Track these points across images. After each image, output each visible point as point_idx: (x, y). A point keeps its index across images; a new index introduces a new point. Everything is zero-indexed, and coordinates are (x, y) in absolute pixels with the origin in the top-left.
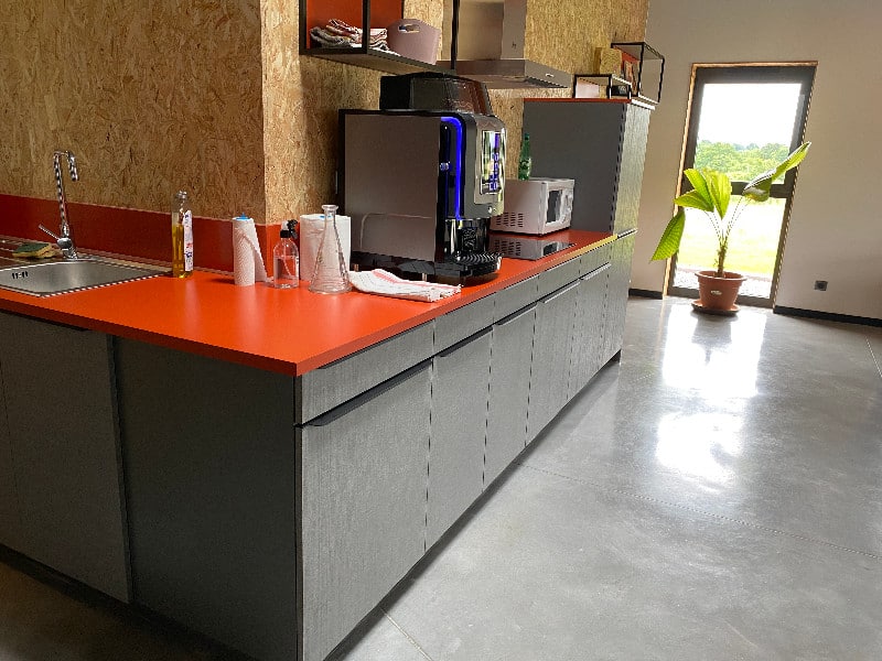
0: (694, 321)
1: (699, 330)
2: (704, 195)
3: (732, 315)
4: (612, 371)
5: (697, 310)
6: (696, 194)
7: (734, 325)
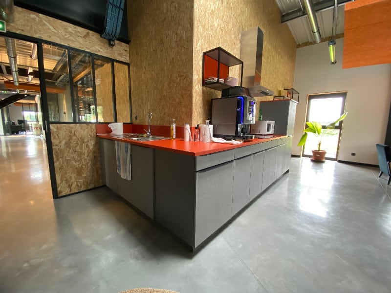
0: (312, 163)
1: (313, 166)
2: (313, 129)
3: (323, 162)
4: (287, 175)
5: (312, 161)
6: (310, 129)
7: (324, 165)
